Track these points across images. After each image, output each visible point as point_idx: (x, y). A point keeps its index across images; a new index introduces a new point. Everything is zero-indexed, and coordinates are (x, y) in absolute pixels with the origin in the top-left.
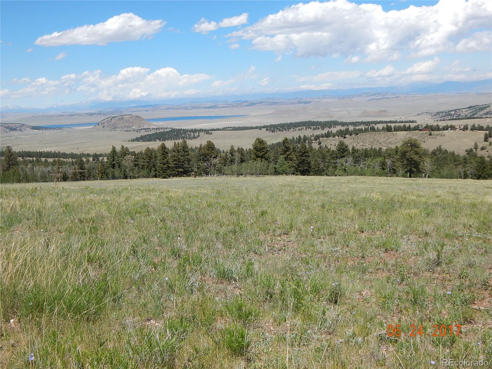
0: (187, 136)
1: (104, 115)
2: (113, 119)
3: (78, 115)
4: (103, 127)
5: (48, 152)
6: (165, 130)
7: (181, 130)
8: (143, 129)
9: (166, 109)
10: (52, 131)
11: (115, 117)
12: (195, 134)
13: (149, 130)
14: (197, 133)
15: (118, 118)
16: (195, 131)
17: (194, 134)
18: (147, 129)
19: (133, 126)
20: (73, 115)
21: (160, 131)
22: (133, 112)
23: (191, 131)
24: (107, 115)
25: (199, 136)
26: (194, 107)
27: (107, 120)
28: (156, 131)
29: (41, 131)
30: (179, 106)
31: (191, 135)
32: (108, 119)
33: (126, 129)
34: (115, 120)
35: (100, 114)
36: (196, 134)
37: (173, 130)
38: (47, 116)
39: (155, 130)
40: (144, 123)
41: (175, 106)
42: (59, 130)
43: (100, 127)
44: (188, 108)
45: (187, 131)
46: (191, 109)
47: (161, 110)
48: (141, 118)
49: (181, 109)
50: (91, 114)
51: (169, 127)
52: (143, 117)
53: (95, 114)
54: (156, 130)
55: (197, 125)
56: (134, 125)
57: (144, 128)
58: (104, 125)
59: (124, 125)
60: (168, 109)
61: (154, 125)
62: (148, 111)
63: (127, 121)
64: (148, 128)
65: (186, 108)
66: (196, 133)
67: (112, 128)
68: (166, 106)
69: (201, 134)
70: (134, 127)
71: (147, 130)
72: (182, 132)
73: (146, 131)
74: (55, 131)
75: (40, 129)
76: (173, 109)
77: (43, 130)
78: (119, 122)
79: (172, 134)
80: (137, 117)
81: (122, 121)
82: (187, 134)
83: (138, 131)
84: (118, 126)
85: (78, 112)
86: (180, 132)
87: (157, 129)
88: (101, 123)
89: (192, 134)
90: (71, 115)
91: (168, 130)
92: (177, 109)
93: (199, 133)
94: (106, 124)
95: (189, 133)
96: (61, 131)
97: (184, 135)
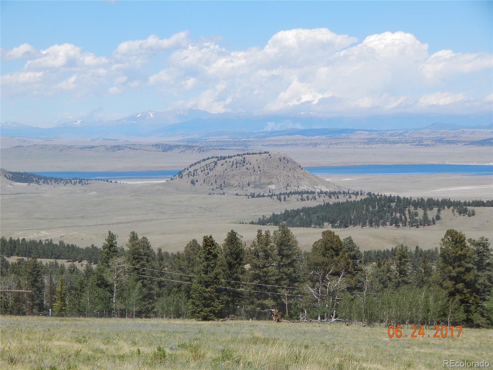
0: (408, 216)
1: (201, 150)
2: (220, 163)
3: (133, 147)
4: (193, 182)
5: (33, 243)
6: (353, 198)
7: (391, 199)
8: (295, 193)
9: (364, 143)
10: (62, 188)
11: (224, 158)
12: (429, 212)
13: (311, 196)
14: (435, 209)
15: (231, 160)
16: (430, 204)
17: (425, 214)
18: (307, 192)
19: (271, 183)
20: (118, 148)
21: (336, 201)
22: (276, 145)
23: (420, 203)
24: (207, 151)
25: (438, 218)
26: (440, 141)
27: (203, 164)
28: (327, 199)
29: (33, 185)
30: (401, 134)
31: (416, 214)
32: (208, 162)
33: (251, 190)
34: (225, 166)
35: (189, 147)
36: (432, 214)
37: (372, 199)
38: (55, 147)
39: (327, 197)
40: (301, 176)
41: (391, 135)
42: (78, 187)
43: (185, 181)
44: (425, 143)
45: (407, 202)
46: (433, 145)
47: (352, 143)
48: (294, 163)
49: (406, 142)
50: (167, 148)
51: (366, 190)
52: (299, 161)
53: (178, 146)
54: (330, 197)
55: (443, 189)
56: (274, 180)
57: (300, 190)
58: (195, 178)
59: (247, 180)
60: (370, 141)
61: (328, 184)
62: (315, 145)
63: (256, 168)
64: (311, 189)
65: (420, 142)
66: (431, 209)
67: (215, 186)
68: (367, 133)
69: (446, 213)
70: (273, 187)
71: (305, 196)
72: (393, 205)
73: (302, 200)
74: (69, 187)
75: (32, 181)
76: (385, 141)
77: (38, 182)
78: (235, 172)
79: (367, 210)
80: (284, 160)
81: (243, 169)
82: (407, 212)
83: (282, 197)
84: (232, 182)
85: (134, 140)
86: (389, 207)
87: (330, 194)
88: (187, 172)
89: (421, 212)
90: (115, 147)
91: (359, 198)
92: (394, 143)
93: (439, 211)
94: (201, 176)
95: (412, 209)
96: (84, 187)
97: (398, 215)
